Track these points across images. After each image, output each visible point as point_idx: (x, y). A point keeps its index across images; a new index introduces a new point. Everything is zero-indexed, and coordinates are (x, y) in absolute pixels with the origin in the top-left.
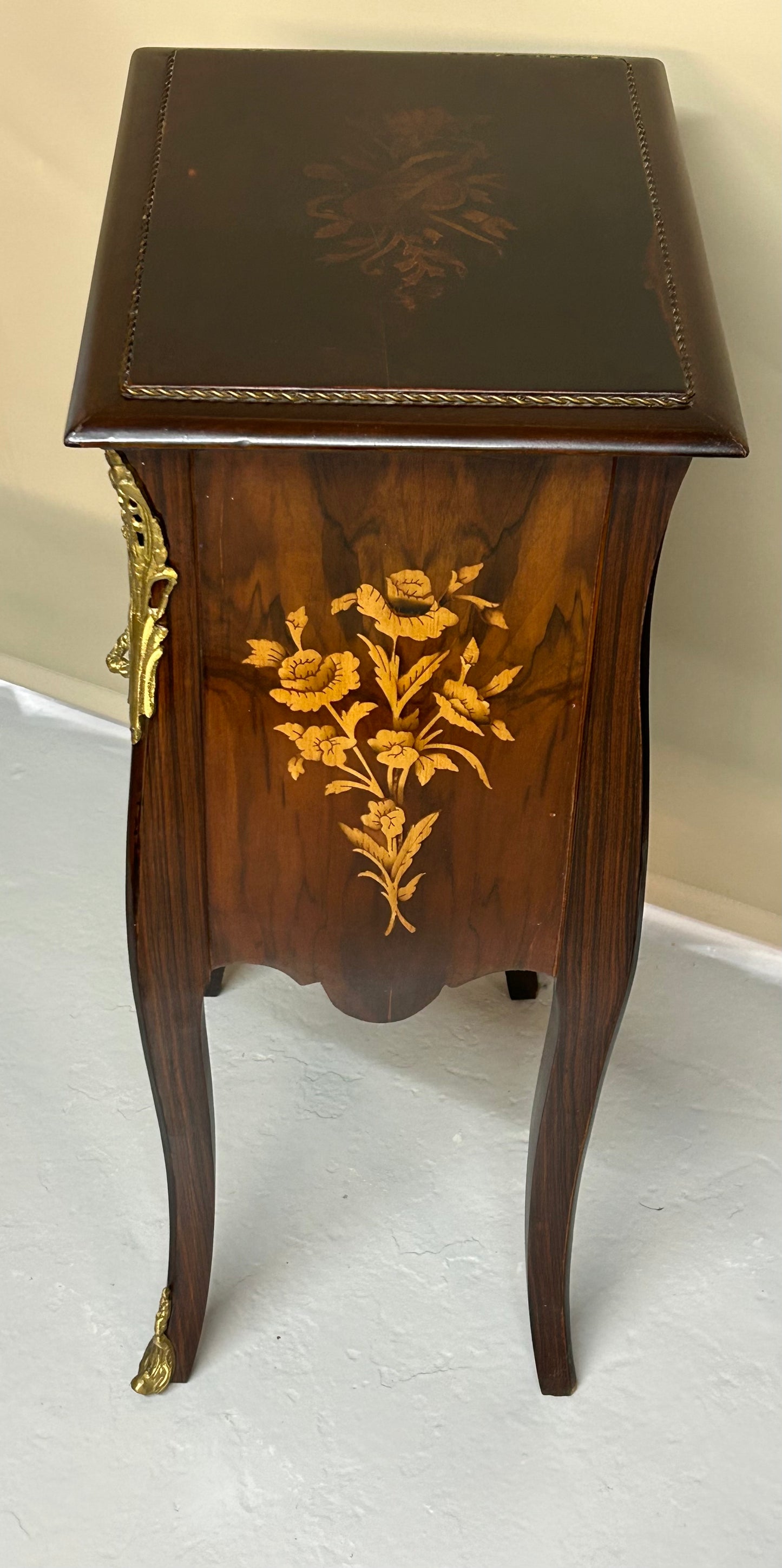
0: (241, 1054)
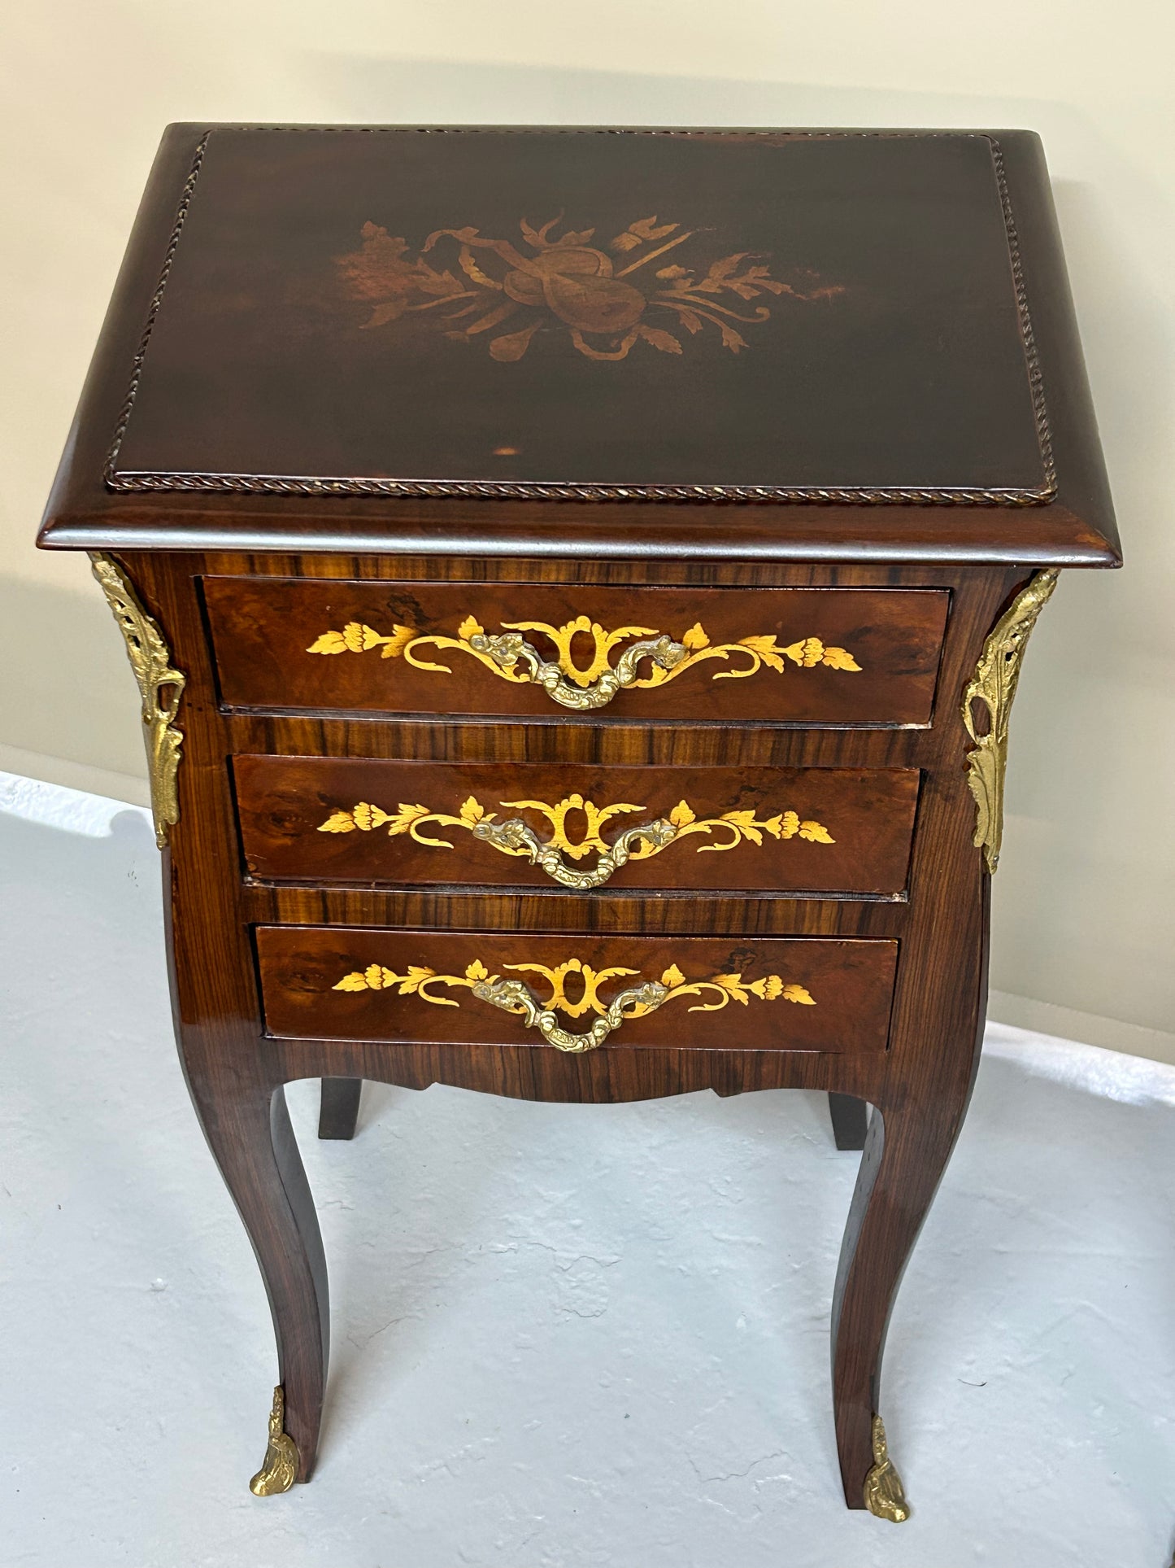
0: (478, 1246)
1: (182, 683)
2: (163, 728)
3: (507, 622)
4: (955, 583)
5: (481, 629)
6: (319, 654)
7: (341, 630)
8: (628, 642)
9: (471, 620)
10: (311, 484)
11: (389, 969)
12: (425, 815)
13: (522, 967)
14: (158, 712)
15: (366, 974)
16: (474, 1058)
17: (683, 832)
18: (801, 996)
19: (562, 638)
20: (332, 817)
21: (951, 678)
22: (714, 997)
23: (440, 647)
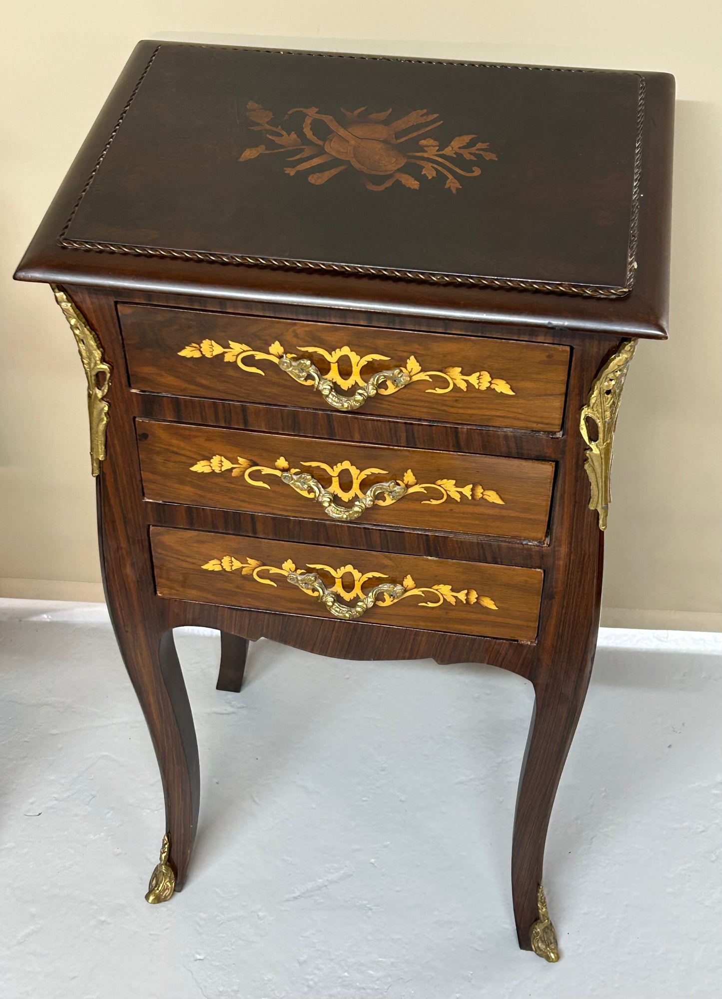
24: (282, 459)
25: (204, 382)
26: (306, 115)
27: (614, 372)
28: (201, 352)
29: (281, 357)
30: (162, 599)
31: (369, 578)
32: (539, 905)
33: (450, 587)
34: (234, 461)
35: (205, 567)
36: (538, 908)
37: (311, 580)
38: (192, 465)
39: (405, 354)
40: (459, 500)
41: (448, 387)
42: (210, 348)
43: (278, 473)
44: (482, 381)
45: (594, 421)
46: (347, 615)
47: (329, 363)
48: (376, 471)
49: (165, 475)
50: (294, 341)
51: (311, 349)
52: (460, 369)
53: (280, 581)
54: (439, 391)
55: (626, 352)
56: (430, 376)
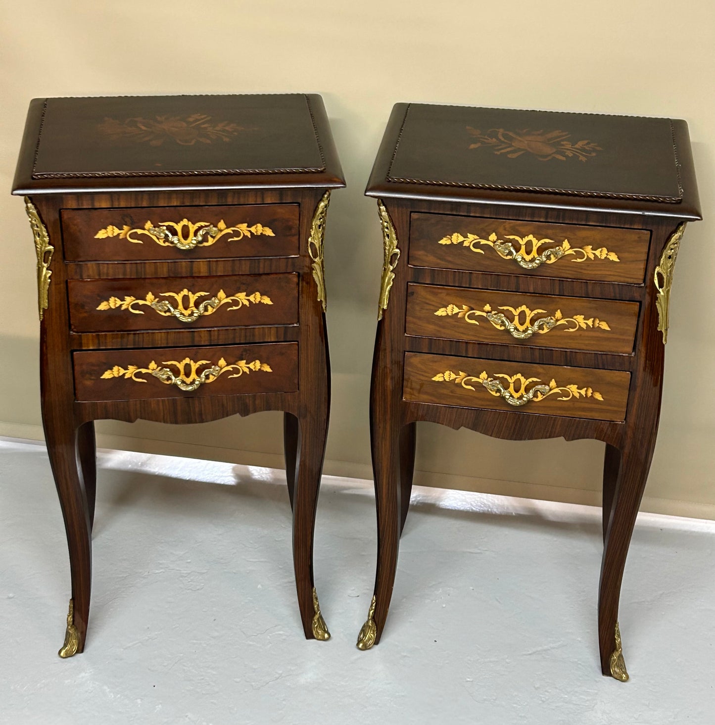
0: (147, 572)
1: (53, 250)
2: (45, 269)
3: (161, 222)
4: (300, 200)
5: (152, 226)
6: (99, 238)
7: (106, 228)
8: (200, 228)
9: (149, 222)
10: (98, 174)
11: (122, 367)
12: (134, 300)
13: (169, 363)
14: (43, 263)
15: (113, 370)
16: (152, 406)
17: (223, 302)
18: (267, 369)
19: (178, 227)
20: (102, 304)
21: (303, 236)
22: (236, 371)
23: (139, 233)
24: (488, 305)
25: (450, 259)
26: (499, 132)
27: (674, 244)
28: (451, 241)
29: (494, 242)
30: (405, 402)
31: (530, 382)
32: (616, 637)
33: (577, 386)
34: (460, 307)
35: (433, 379)
36: (615, 639)
37: (497, 383)
38: (436, 311)
39: (562, 238)
40: (585, 328)
41: (584, 257)
42: (457, 238)
43: (484, 314)
44: (602, 253)
45: (662, 275)
46: (518, 403)
47: (521, 245)
48: (540, 311)
49: (419, 318)
50: (503, 232)
51: (511, 237)
52: (591, 247)
53: (477, 386)
54: (579, 260)
55: (680, 231)
56: (575, 251)
